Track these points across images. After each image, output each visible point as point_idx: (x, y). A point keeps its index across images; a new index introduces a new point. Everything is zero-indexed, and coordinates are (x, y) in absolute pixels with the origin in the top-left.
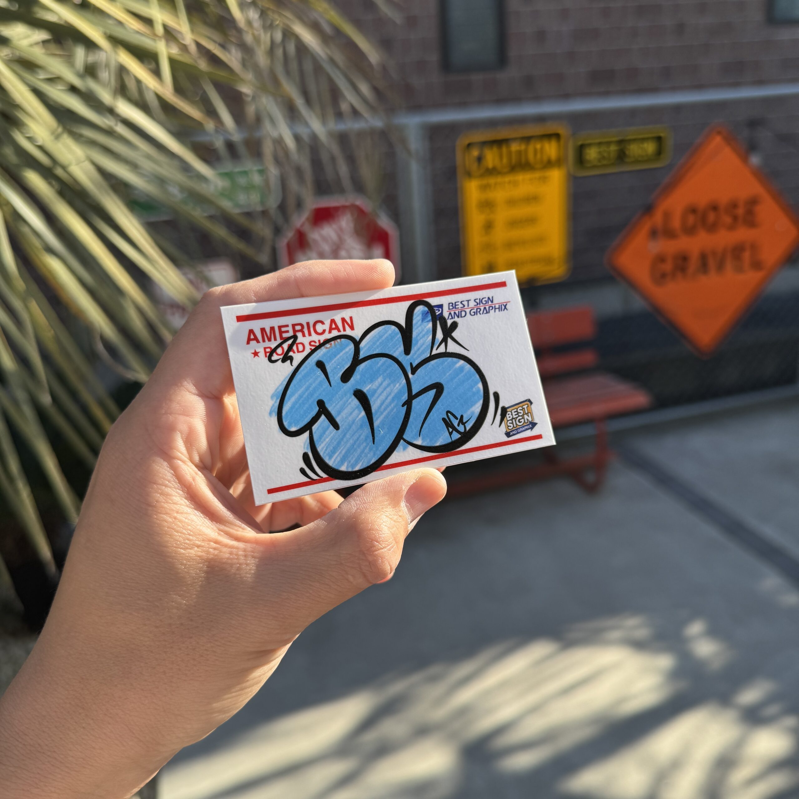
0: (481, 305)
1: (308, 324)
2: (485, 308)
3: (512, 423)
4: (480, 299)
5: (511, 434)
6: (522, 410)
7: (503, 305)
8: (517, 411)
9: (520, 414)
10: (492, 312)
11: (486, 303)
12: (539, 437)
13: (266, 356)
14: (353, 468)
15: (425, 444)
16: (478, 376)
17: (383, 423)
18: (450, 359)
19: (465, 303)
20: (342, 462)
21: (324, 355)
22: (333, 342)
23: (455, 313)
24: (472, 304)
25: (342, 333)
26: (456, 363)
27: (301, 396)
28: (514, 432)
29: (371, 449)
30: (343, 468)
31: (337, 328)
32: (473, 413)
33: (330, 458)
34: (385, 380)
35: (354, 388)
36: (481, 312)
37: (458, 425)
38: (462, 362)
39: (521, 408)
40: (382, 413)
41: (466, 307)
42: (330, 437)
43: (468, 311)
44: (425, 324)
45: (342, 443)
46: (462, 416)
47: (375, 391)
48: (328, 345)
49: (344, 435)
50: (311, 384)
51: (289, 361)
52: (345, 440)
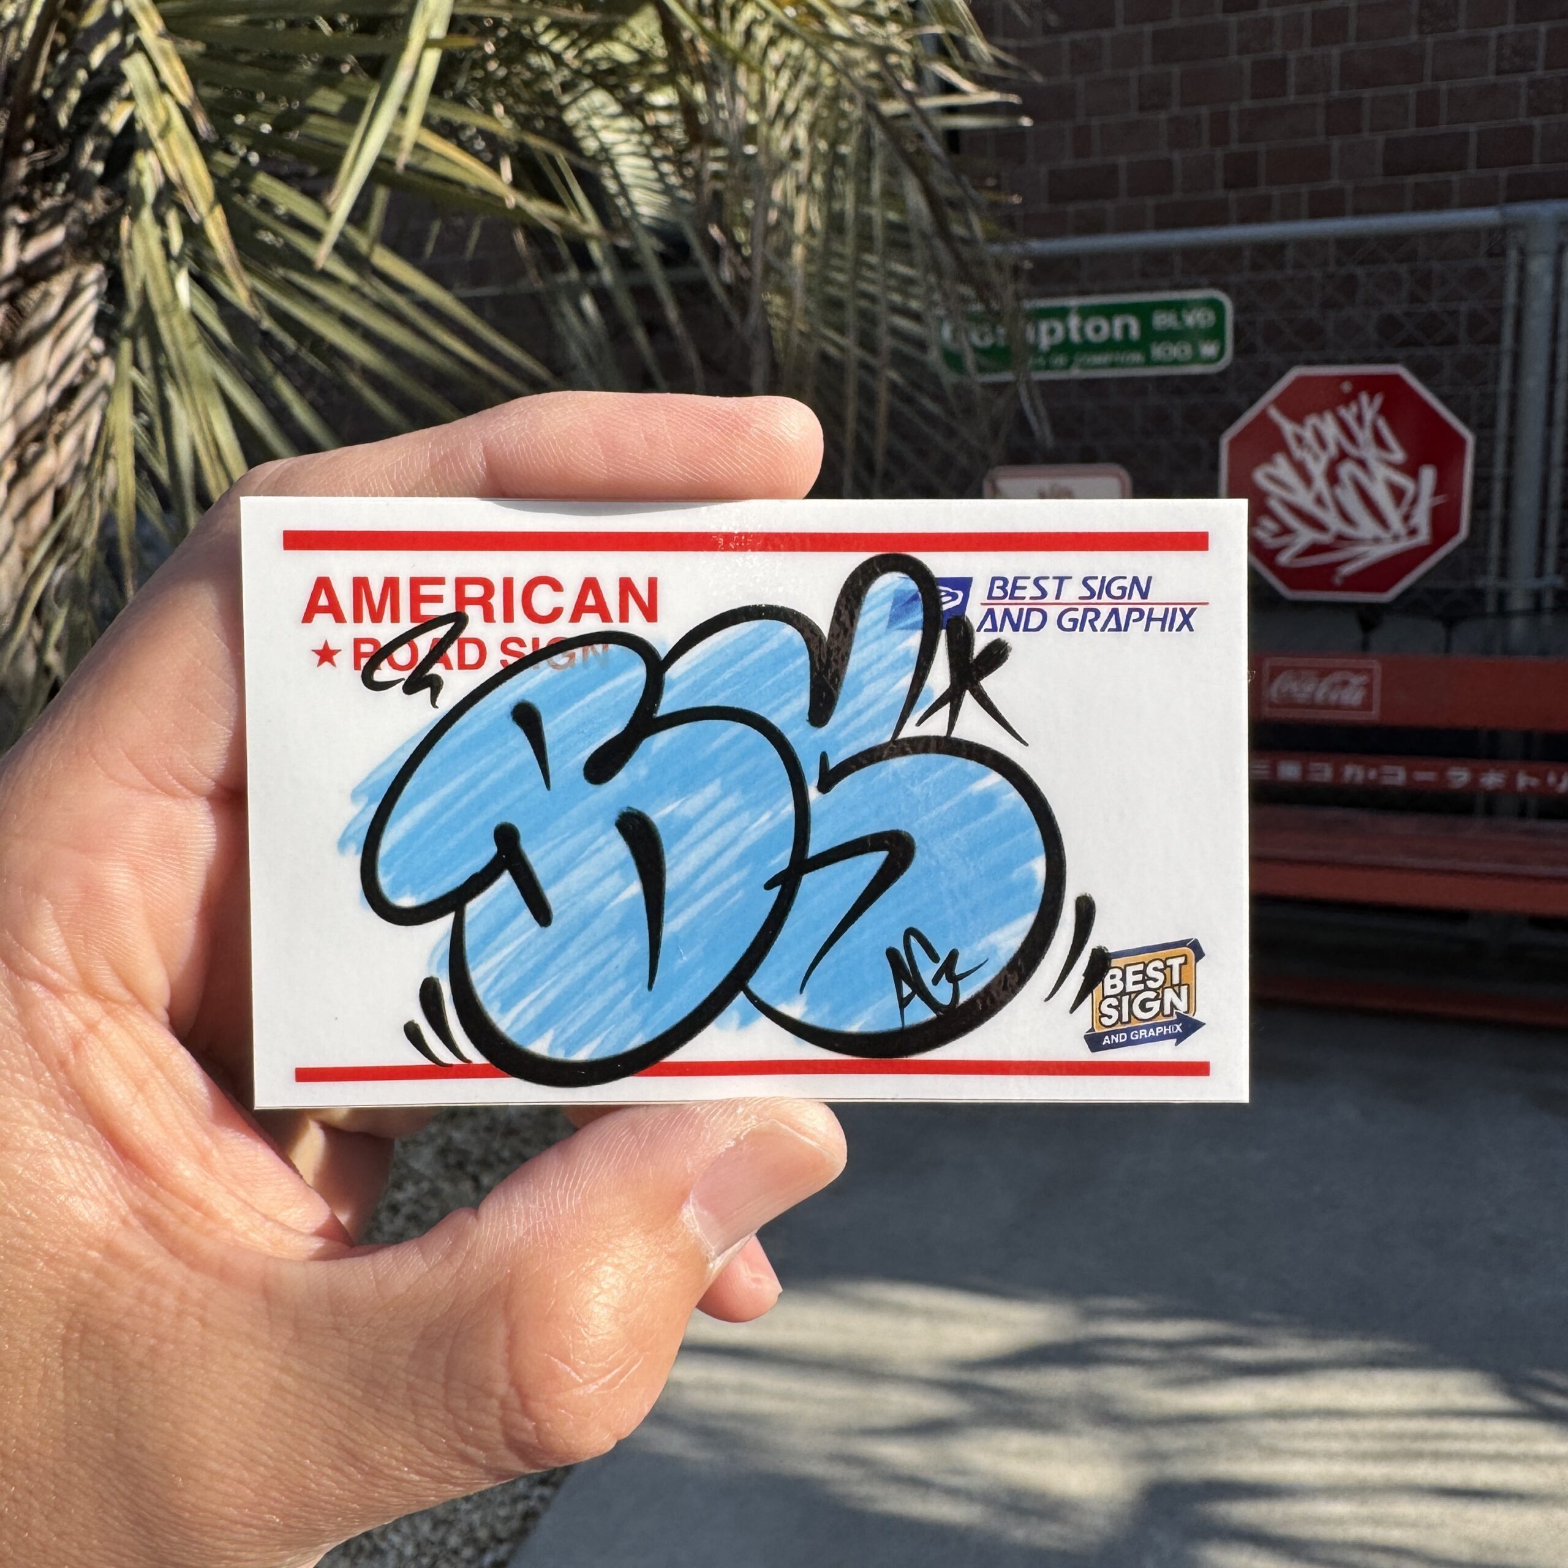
0: (1105, 598)
1: (508, 583)
2: (1115, 612)
3: (1118, 1008)
4: (1104, 579)
5: (1106, 1041)
6: (1161, 971)
7: (1182, 610)
8: (1144, 972)
9: (1150, 984)
10: (1136, 628)
11: (1122, 597)
12: (1200, 1069)
13: (357, 666)
14: (568, 1053)
15: (812, 1020)
16: (1037, 835)
17: (692, 930)
18: (956, 763)
19: (1051, 586)
20: (539, 1027)
21: (545, 686)
22: (578, 652)
23: (1007, 613)
24: (1073, 591)
25: (616, 626)
26: (975, 778)
27: (446, 805)
28: (1116, 1039)
29: (636, 1005)
30: (541, 1047)
31: (601, 609)
32: (994, 950)
33: (505, 1008)
34: (724, 796)
35: (623, 806)
36: (1099, 624)
37: (936, 980)
38: (994, 779)
39: (1160, 965)
40: (697, 897)
41: (1050, 598)
42: (517, 943)
43: (1053, 612)
44: (896, 635)
45: (552, 969)
46: (953, 956)
47: (687, 825)
48: (560, 659)
49: (562, 947)
50: (485, 774)
51: (426, 692)
52: (561, 961)
